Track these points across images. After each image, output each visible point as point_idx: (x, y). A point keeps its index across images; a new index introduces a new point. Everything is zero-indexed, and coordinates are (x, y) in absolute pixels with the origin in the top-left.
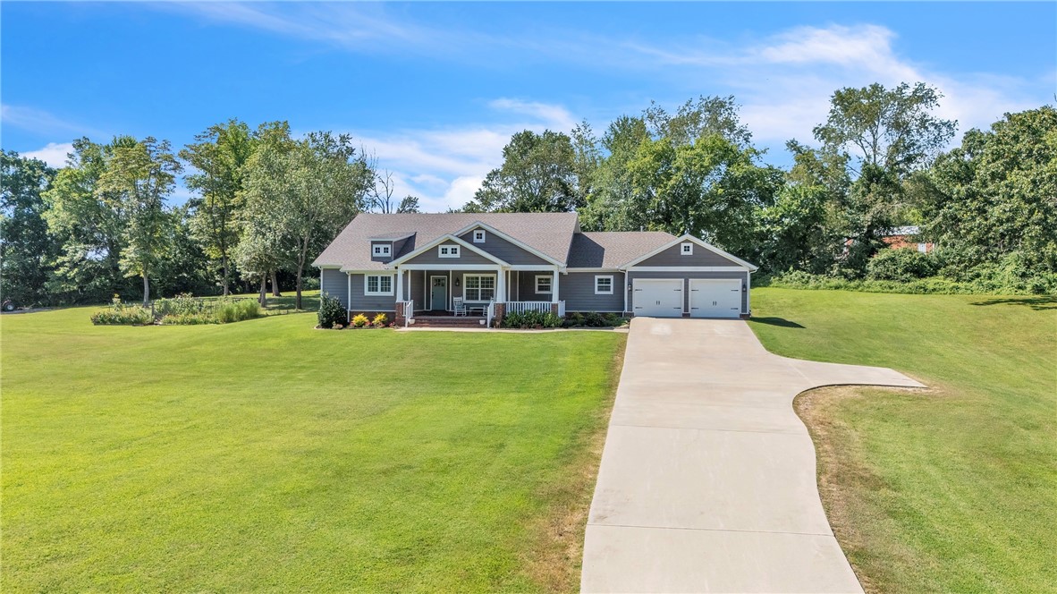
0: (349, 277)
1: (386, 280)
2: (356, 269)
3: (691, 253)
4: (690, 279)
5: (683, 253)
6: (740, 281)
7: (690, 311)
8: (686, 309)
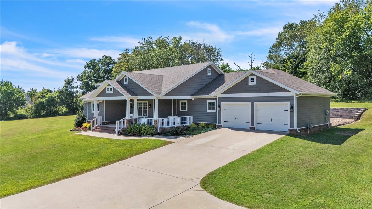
0: (87, 104)
3: (254, 83)
4: (254, 102)
5: (250, 83)
6: (289, 103)
7: (255, 126)
8: (252, 124)
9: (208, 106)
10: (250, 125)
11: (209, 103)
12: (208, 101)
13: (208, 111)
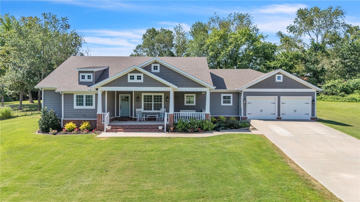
0: (63, 96)
1: (89, 98)
2: (67, 90)
3: (281, 80)
4: (281, 97)
5: (277, 80)
6: (311, 97)
7: (281, 116)
8: (279, 115)
9: (222, 100)
10: (277, 116)
11: (224, 97)
12: (222, 95)
13: (222, 104)
